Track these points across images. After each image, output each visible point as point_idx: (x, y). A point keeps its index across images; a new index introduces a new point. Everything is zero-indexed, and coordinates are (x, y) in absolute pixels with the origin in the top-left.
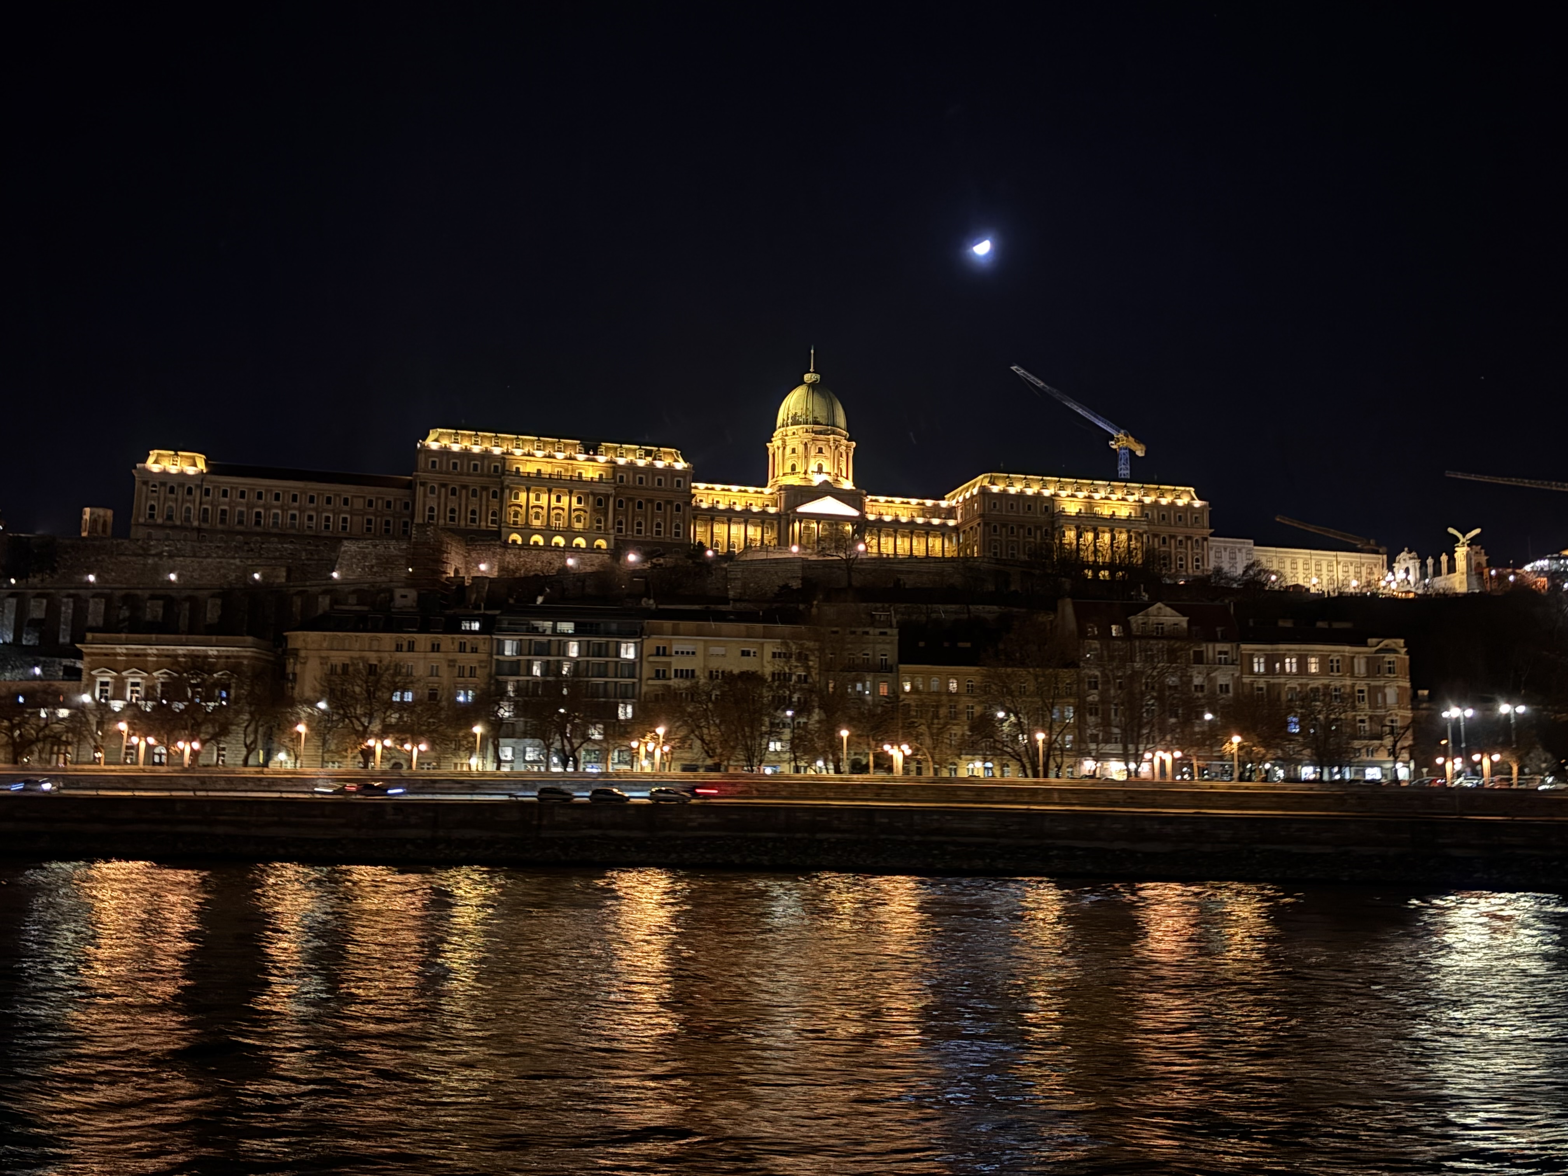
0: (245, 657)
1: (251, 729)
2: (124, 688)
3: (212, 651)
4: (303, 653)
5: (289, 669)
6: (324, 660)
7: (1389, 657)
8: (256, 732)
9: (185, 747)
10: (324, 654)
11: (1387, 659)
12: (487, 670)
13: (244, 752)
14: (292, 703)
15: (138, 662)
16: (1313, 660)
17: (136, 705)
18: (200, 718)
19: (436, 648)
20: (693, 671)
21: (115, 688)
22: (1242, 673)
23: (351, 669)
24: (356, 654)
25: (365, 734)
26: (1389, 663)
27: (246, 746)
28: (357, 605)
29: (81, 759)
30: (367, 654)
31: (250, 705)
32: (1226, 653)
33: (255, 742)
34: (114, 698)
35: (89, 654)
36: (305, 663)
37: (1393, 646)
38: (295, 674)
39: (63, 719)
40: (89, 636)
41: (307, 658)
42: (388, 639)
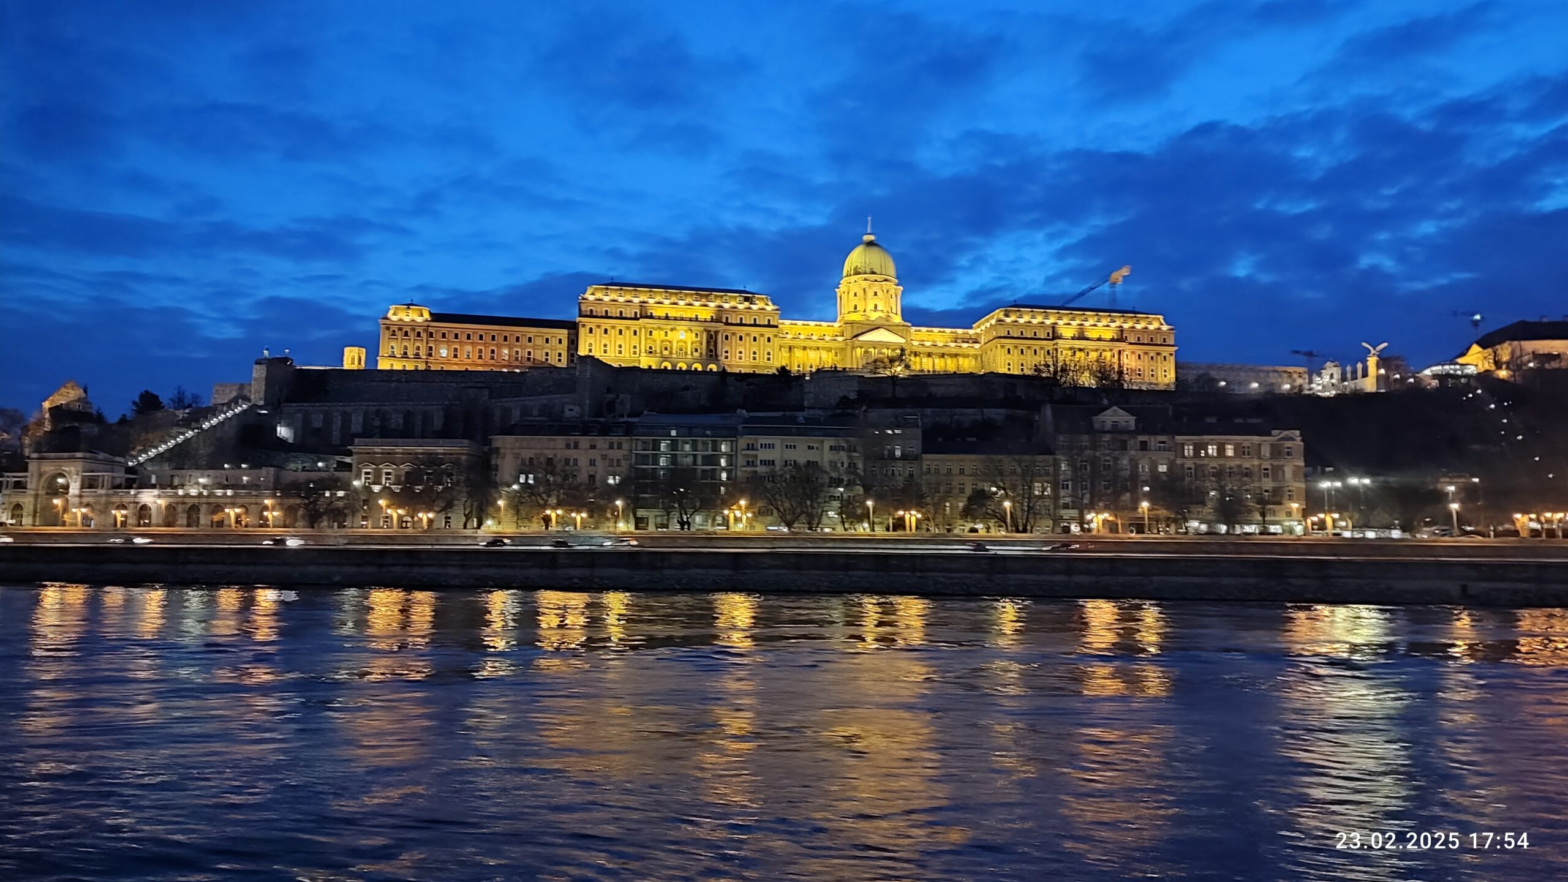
0: (462, 454)
1: (468, 504)
2: (380, 477)
3: (440, 450)
4: (502, 451)
5: (493, 462)
6: (517, 456)
7: (1288, 444)
8: (472, 506)
9: (424, 517)
10: (517, 451)
11: (1286, 446)
12: (628, 462)
13: (464, 519)
14: (495, 485)
15: (390, 458)
16: (1229, 447)
17: (389, 488)
18: (434, 496)
19: (593, 447)
20: (773, 461)
21: (375, 477)
22: (1176, 456)
23: (535, 462)
24: (538, 451)
25: (545, 506)
26: (1288, 448)
27: (465, 515)
28: (539, 416)
29: (355, 526)
30: (546, 451)
31: (467, 486)
32: (1163, 442)
33: (471, 512)
34: (375, 483)
35: (357, 453)
36: (504, 458)
37: (1291, 435)
38: (497, 465)
39: (341, 498)
40: (356, 440)
41: (505, 454)
42: (560, 441)
